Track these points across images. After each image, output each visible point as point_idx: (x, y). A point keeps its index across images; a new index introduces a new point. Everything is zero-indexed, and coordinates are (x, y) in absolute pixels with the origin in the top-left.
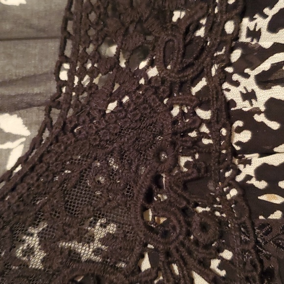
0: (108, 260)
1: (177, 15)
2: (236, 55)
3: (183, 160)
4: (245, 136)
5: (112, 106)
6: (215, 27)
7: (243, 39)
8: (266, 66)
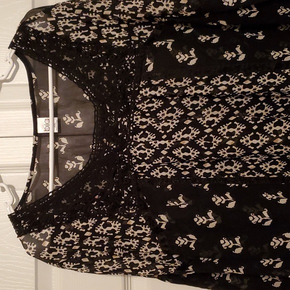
0: (105, 189)
1: (120, 134)
2: (133, 143)
3: (122, 166)
4: (135, 161)
5: (105, 154)
6: (128, 137)
7: (134, 140)
8: (138, 146)
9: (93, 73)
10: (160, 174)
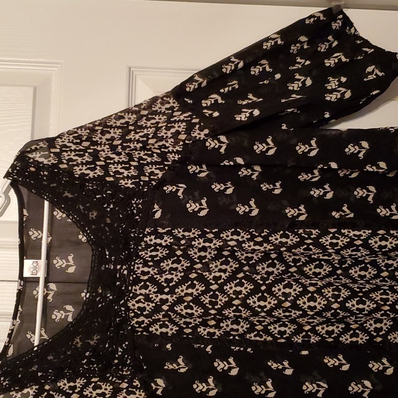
2: (131, 295)
3: (118, 319)
6: (127, 288)
7: (133, 291)
9: (95, 214)
10: (160, 330)
